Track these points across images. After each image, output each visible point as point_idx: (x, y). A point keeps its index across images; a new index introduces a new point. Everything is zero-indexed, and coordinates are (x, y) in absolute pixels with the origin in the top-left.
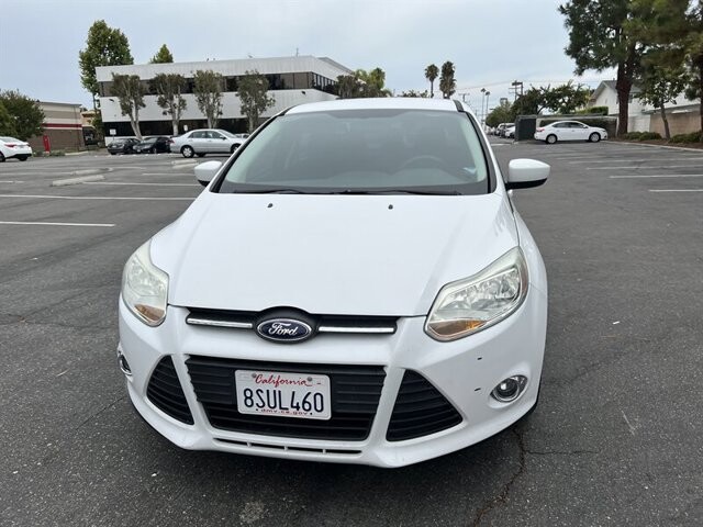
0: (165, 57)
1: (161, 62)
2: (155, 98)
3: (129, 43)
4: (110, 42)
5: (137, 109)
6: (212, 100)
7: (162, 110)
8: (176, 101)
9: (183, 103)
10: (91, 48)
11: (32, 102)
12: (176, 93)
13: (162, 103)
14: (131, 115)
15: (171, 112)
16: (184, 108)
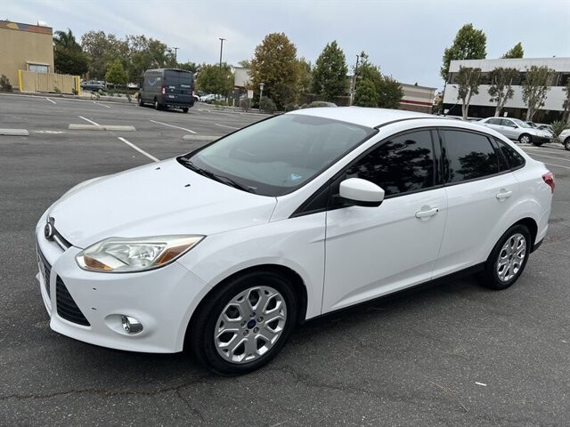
0: (517, 53)
1: (512, 57)
2: (488, 87)
3: (486, 42)
4: (470, 41)
5: (471, 95)
6: (538, 92)
7: (490, 97)
8: (505, 90)
9: (511, 93)
10: (455, 45)
11: (399, 84)
12: (507, 84)
13: (492, 92)
14: (464, 100)
15: (498, 100)
16: (510, 97)
